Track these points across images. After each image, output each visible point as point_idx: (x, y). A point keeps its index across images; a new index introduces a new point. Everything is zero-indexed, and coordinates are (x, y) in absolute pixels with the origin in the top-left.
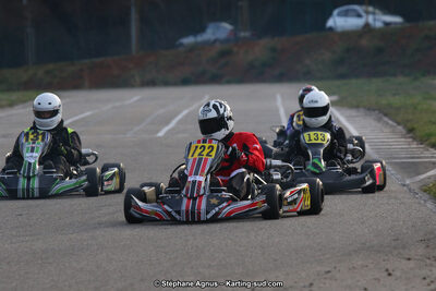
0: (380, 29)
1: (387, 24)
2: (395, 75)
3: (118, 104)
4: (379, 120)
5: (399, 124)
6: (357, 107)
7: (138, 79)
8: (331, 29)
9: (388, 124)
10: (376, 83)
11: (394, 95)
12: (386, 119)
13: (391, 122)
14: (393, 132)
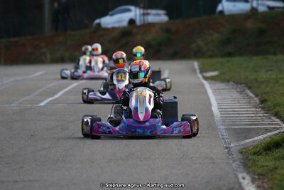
0: (263, 13)
1: (271, 8)
2: (275, 54)
3: (20, 78)
4: (242, 92)
5: (257, 96)
6: (228, 81)
7: (49, 56)
8: (222, 12)
9: (247, 95)
10: (256, 60)
11: (268, 71)
12: (248, 91)
13: (251, 94)
14: (249, 103)
